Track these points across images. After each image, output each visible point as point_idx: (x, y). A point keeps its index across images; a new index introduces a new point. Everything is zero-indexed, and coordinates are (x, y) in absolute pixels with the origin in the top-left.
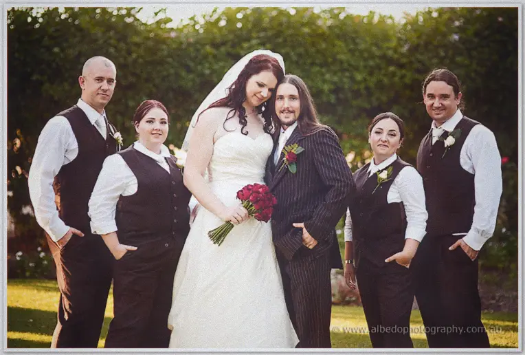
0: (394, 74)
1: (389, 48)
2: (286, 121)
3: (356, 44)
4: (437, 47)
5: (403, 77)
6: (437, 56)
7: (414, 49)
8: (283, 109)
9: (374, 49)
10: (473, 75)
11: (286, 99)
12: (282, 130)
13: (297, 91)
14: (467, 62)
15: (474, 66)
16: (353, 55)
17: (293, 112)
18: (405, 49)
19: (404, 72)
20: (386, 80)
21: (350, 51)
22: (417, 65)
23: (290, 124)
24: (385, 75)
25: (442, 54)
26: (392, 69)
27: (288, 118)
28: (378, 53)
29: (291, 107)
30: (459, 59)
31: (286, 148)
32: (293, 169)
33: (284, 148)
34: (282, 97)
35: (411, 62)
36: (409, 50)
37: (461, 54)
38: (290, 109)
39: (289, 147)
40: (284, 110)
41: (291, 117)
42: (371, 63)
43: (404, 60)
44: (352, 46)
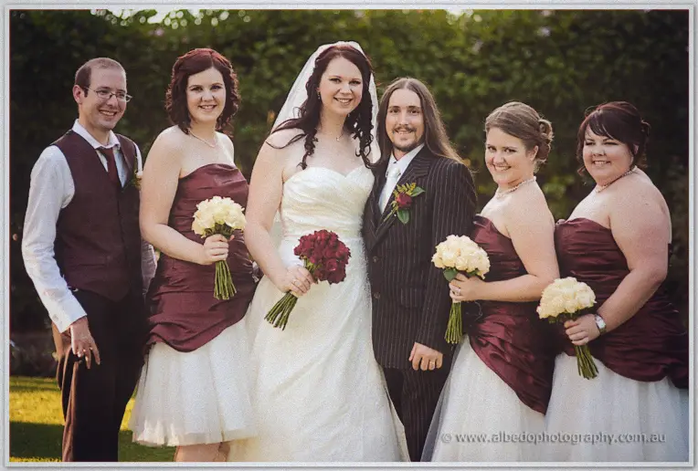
0: (461, 83)
1: (454, 48)
2: (403, 144)
3: (409, 43)
4: (521, 44)
5: (475, 86)
6: (520, 56)
7: (488, 48)
8: (398, 126)
9: (434, 48)
10: (570, 82)
11: (404, 113)
12: (392, 159)
13: (419, 100)
14: (561, 65)
15: (571, 70)
16: (406, 58)
17: (412, 130)
18: (476, 49)
19: (475, 79)
20: (451, 92)
21: (402, 51)
22: (492, 71)
23: (407, 150)
24: (450, 84)
25: (528, 54)
26: (459, 75)
27: (405, 139)
28: (439, 54)
29: (411, 124)
30: (550, 61)
31: (399, 188)
32: (404, 219)
33: (396, 188)
34: (397, 110)
35: (484, 67)
36: (481, 49)
37: (552, 54)
38: (410, 126)
39: (403, 186)
40: (399, 128)
41: (410, 139)
42: (430, 68)
43: (476, 64)
44: (403, 46)
